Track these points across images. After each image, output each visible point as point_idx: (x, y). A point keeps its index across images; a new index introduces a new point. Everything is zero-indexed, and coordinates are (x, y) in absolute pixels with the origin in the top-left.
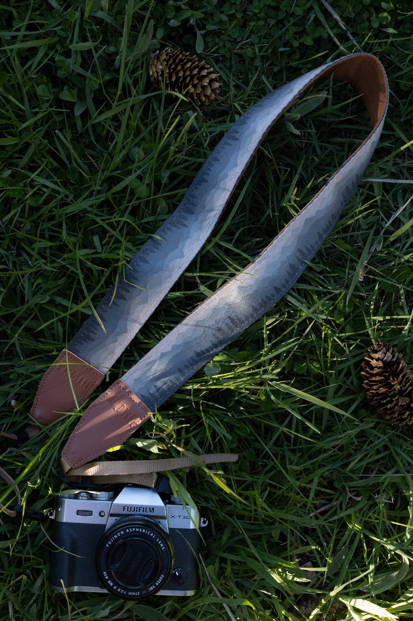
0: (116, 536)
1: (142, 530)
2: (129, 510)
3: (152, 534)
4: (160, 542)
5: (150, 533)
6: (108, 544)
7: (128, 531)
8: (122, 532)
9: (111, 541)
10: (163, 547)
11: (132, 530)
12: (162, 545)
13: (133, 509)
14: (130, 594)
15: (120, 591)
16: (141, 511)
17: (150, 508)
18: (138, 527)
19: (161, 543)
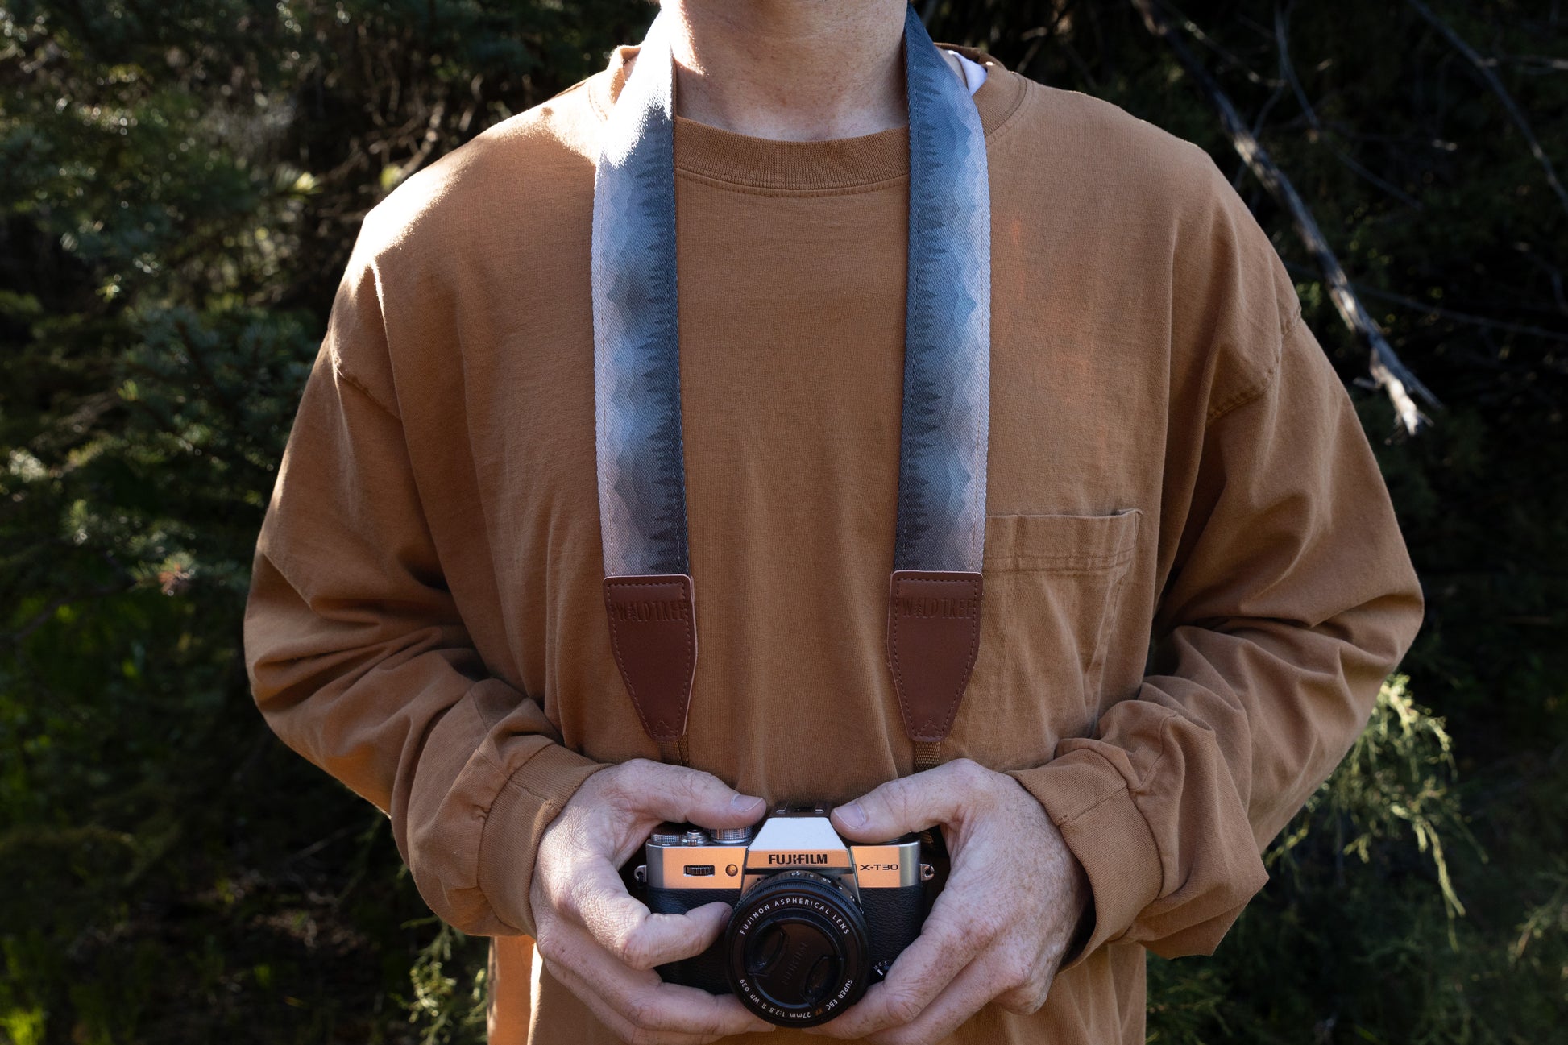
0: (756, 915)
1: (804, 901)
2: (781, 861)
3: (822, 908)
4: (840, 920)
5: (819, 906)
6: (743, 930)
7: (777, 903)
8: (767, 907)
9: (748, 924)
10: (845, 929)
11: (785, 901)
12: (843, 926)
13: (787, 860)
14: (793, 1016)
15: (774, 1012)
16: (803, 861)
17: (819, 856)
18: (795, 897)
19: (841, 923)
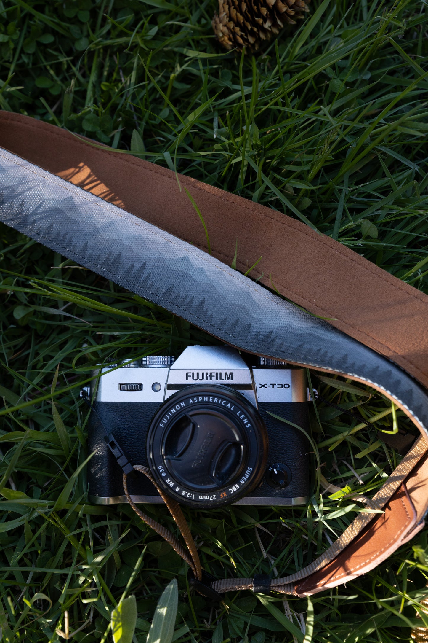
0: (173, 411)
1: (213, 400)
2: (195, 377)
3: (229, 405)
4: (243, 416)
5: (226, 404)
6: (163, 423)
7: (191, 401)
8: (183, 404)
9: (166, 418)
10: (247, 424)
11: (198, 399)
12: (246, 421)
13: (200, 377)
14: (201, 498)
15: (186, 494)
16: (214, 378)
17: (226, 374)
18: (206, 396)
19: (244, 418)
